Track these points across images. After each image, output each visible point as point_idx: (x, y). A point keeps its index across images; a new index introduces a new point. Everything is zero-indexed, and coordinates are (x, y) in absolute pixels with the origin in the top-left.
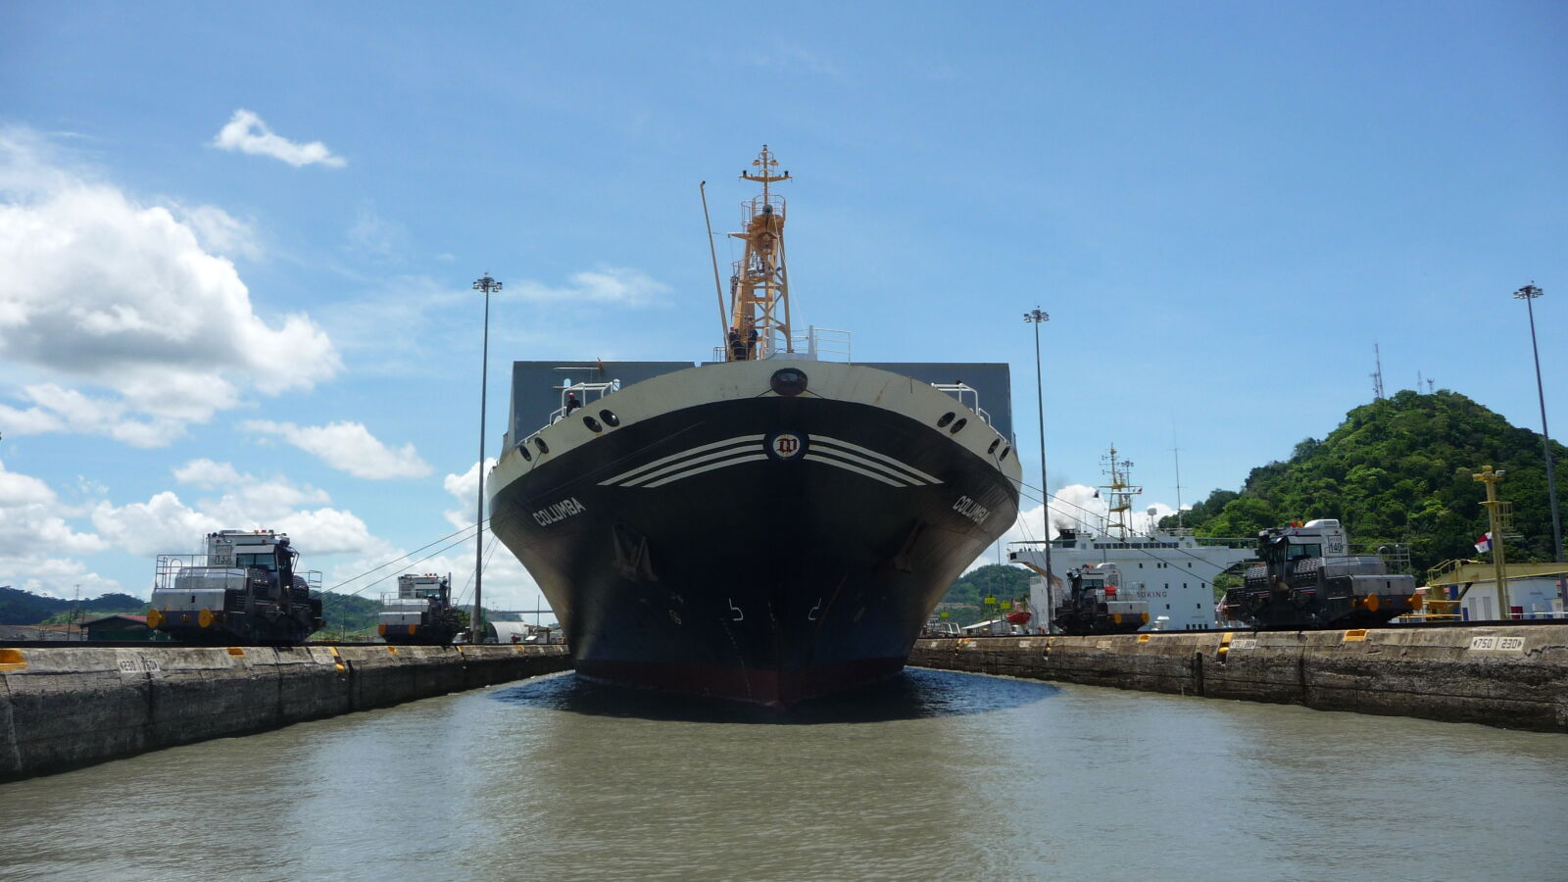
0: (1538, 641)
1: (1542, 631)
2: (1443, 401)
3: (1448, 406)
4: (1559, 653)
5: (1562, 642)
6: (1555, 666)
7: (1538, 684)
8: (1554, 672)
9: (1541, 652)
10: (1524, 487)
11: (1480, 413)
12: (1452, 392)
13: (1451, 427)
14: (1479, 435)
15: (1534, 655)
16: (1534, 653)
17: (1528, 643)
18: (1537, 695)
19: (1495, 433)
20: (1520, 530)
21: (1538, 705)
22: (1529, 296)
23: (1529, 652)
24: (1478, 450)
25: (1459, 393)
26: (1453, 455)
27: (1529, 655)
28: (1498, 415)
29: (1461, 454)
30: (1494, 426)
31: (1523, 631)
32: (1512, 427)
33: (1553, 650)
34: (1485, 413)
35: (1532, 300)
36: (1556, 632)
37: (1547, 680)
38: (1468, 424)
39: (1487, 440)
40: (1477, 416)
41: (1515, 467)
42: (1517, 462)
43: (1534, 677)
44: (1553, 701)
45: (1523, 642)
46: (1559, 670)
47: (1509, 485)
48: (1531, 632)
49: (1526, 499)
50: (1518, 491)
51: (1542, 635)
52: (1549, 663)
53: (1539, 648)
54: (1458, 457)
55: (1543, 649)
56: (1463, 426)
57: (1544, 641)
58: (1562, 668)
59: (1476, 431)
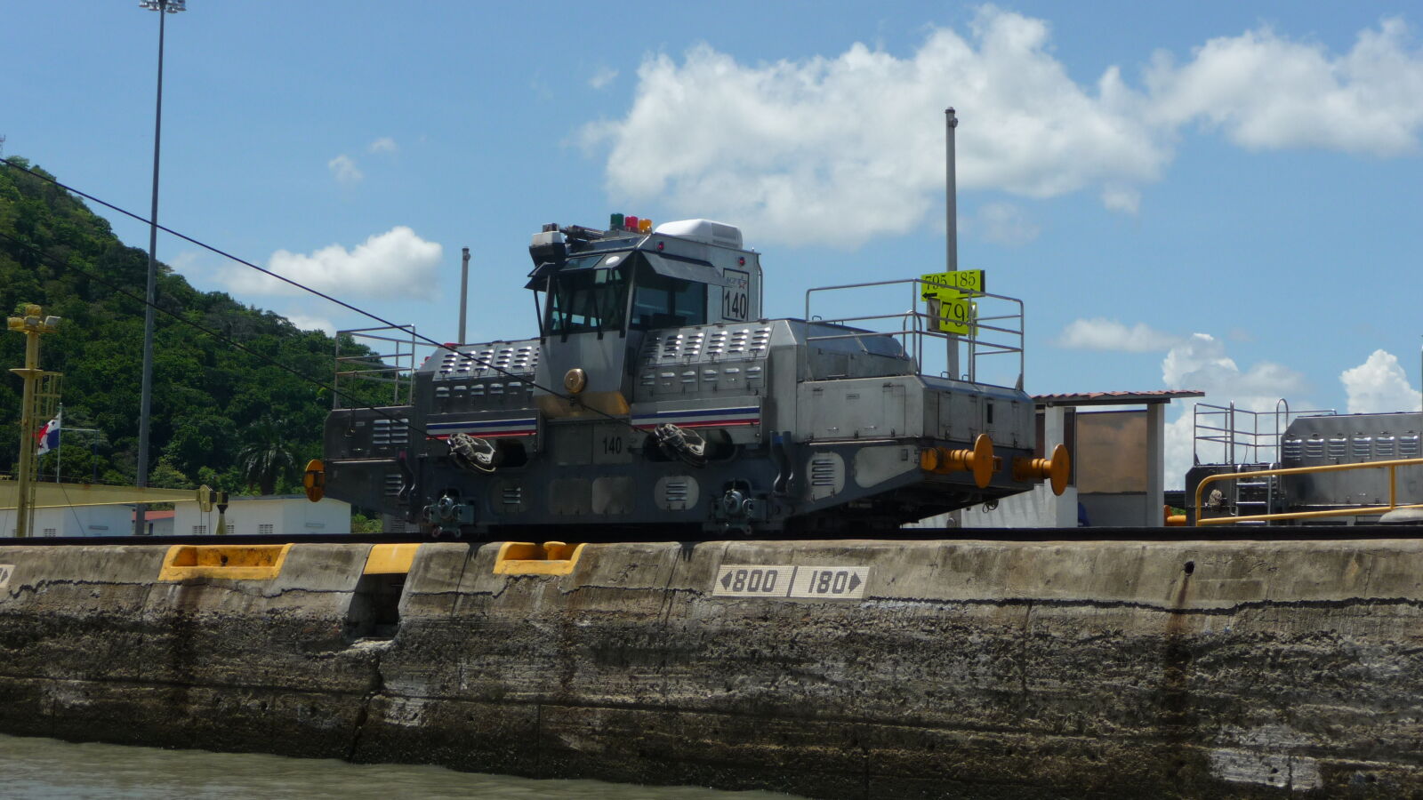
0: (33, 572)
1: (43, 553)
2: (15, 179)
3: (20, 188)
4: (61, 593)
5: (67, 574)
6: (51, 614)
7: (21, 646)
8: (49, 625)
9: (35, 591)
10: (121, 350)
11: (72, 211)
12: (31, 166)
13: (19, 226)
14: (61, 250)
15: (24, 596)
16: (24, 592)
17: (18, 574)
18: (17, 664)
19: (90, 250)
20: (102, 424)
21: (17, 682)
22: (162, 8)
23: (16, 591)
24: (56, 278)
25: (42, 167)
26: (15, 278)
27: (16, 596)
28: (100, 219)
29: (28, 279)
30: (91, 238)
31: (13, 554)
32: (119, 244)
33: (54, 587)
34: (80, 210)
35: (167, 15)
36: (64, 557)
37: (36, 638)
38: (49, 226)
39: (76, 259)
40: (66, 215)
41: (113, 315)
42: (117, 305)
43: (18, 633)
44: (40, 675)
45: (9, 574)
46: (57, 622)
47: (97, 344)
48: (25, 556)
49: (121, 371)
50: (111, 356)
51: (40, 563)
52: (43, 609)
53: (33, 583)
54: (22, 283)
55: (39, 585)
56: (41, 229)
57: (42, 572)
58: (62, 617)
59: (60, 240)
